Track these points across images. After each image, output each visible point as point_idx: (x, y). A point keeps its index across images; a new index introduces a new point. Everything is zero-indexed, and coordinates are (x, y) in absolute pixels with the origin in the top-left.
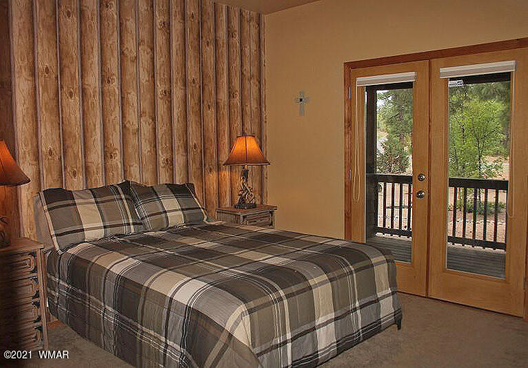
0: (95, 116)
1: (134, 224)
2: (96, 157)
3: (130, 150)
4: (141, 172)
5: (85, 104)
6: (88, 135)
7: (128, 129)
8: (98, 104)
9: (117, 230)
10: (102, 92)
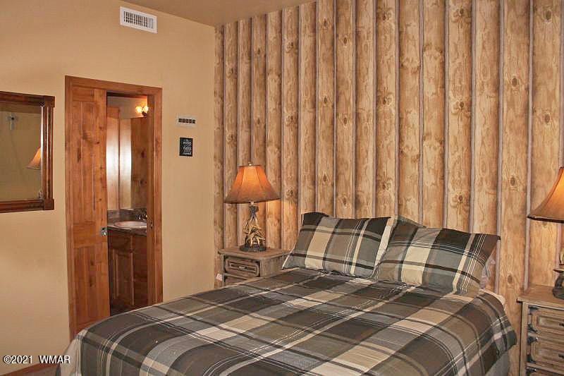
0: (368, 141)
1: (357, 265)
2: (367, 186)
3: (407, 181)
4: (421, 209)
5: (359, 129)
6: (360, 162)
7: (406, 156)
8: (371, 129)
9: (336, 266)
10: (377, 115)
